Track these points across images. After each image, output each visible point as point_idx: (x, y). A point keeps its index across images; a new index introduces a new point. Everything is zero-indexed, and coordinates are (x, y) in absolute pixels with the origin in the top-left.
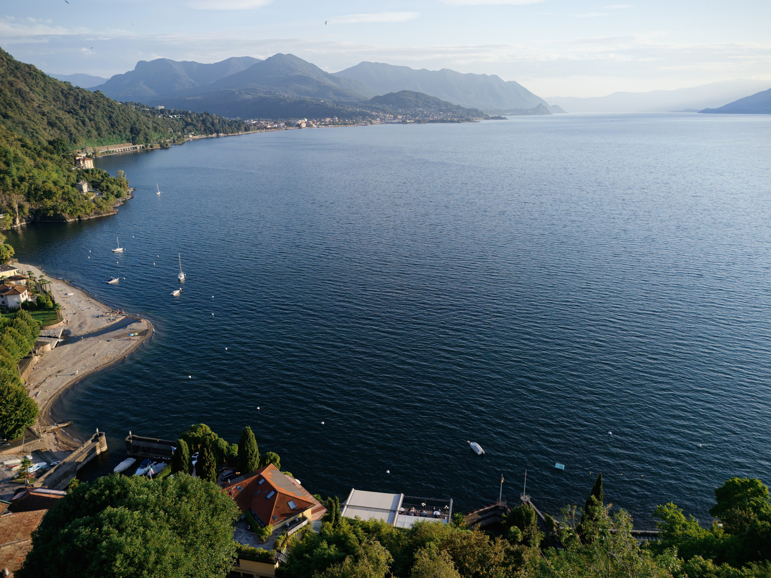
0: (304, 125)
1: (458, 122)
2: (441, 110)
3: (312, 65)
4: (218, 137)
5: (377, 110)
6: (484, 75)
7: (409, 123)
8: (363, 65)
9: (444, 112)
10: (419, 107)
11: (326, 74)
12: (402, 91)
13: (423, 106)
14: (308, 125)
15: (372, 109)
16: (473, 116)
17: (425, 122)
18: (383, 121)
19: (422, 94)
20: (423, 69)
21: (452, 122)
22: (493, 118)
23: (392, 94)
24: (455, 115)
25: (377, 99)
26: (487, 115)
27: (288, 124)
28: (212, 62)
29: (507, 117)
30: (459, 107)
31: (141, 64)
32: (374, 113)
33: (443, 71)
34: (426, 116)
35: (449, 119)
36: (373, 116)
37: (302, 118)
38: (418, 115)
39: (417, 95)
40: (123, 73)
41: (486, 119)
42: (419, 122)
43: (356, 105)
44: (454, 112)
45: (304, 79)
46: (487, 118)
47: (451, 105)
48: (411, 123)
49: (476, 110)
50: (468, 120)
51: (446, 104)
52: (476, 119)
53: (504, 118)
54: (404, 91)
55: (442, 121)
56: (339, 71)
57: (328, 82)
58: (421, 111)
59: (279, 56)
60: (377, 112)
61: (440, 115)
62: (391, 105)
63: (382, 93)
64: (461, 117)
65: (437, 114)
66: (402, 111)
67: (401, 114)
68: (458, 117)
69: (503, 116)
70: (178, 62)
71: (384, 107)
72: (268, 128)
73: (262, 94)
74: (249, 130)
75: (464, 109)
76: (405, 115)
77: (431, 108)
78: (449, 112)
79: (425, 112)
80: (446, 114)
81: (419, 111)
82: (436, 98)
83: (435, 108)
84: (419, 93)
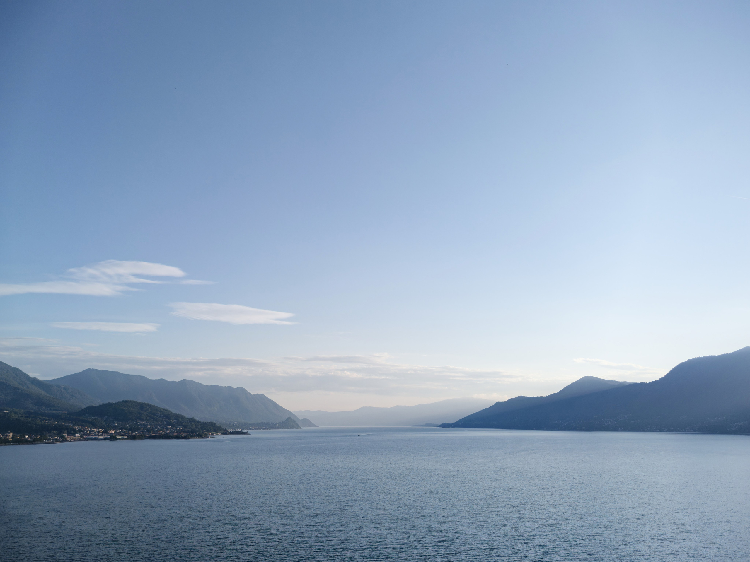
1: (185, 438)
2: (169, 424)
5: (84, 423)
6: (230, 387)
7: (120, 439)
8: (88, 372)
9: (173, 425)
10: (143, 420)
11: (35, 382)
12: (123, 401)
13: (148, 418)
15: (77, 422)
16: (208, 431)
17: (142, 437)
18: (85, 437)
19: (149, 405)
20: (161, 380)
21: (178, 437)
22: (232, 433)
23: (110, 404)
24: (186, 429)
25: (91, 410)
26: (226, 430)
29: (249, 431)
30: (192, 420)
32: (76, 428)
33: (184, 382)
34: (148, 430)
35: (175, 434)
38: (138, 429)
39: (142, 406)
41: (224, 434)
43: (56, 417)
44: (185, 426)
46: (226, 433)
47: (182, 417)
48: (123, 439)
49: (212, 424)
50: (200, 436)
51: (177, 416)
52: (212, 434)
53: (246, 433)
54: (126, 401)
55: (166, 437)
56: (56, 378)
57: (35, 390)
58: (144, 425)
60: (82, 426)
61: (167, 429)
62: (106, 417)
63: (97, 402)
64: (192, 432)
65: (163, 428)
66: (118, 424)
67: (114, 428)
68: (188, 432)
69: (244, 431)
71: (95, 419)
75: (198, 422)
76: (120, 429)
77: (157, 422)
78: (180, 425)
79: (149, 426)
80: (175, 428)
81: (141, 424)
82: (166, 410)
83: (162, 421)
84: (145, 404)
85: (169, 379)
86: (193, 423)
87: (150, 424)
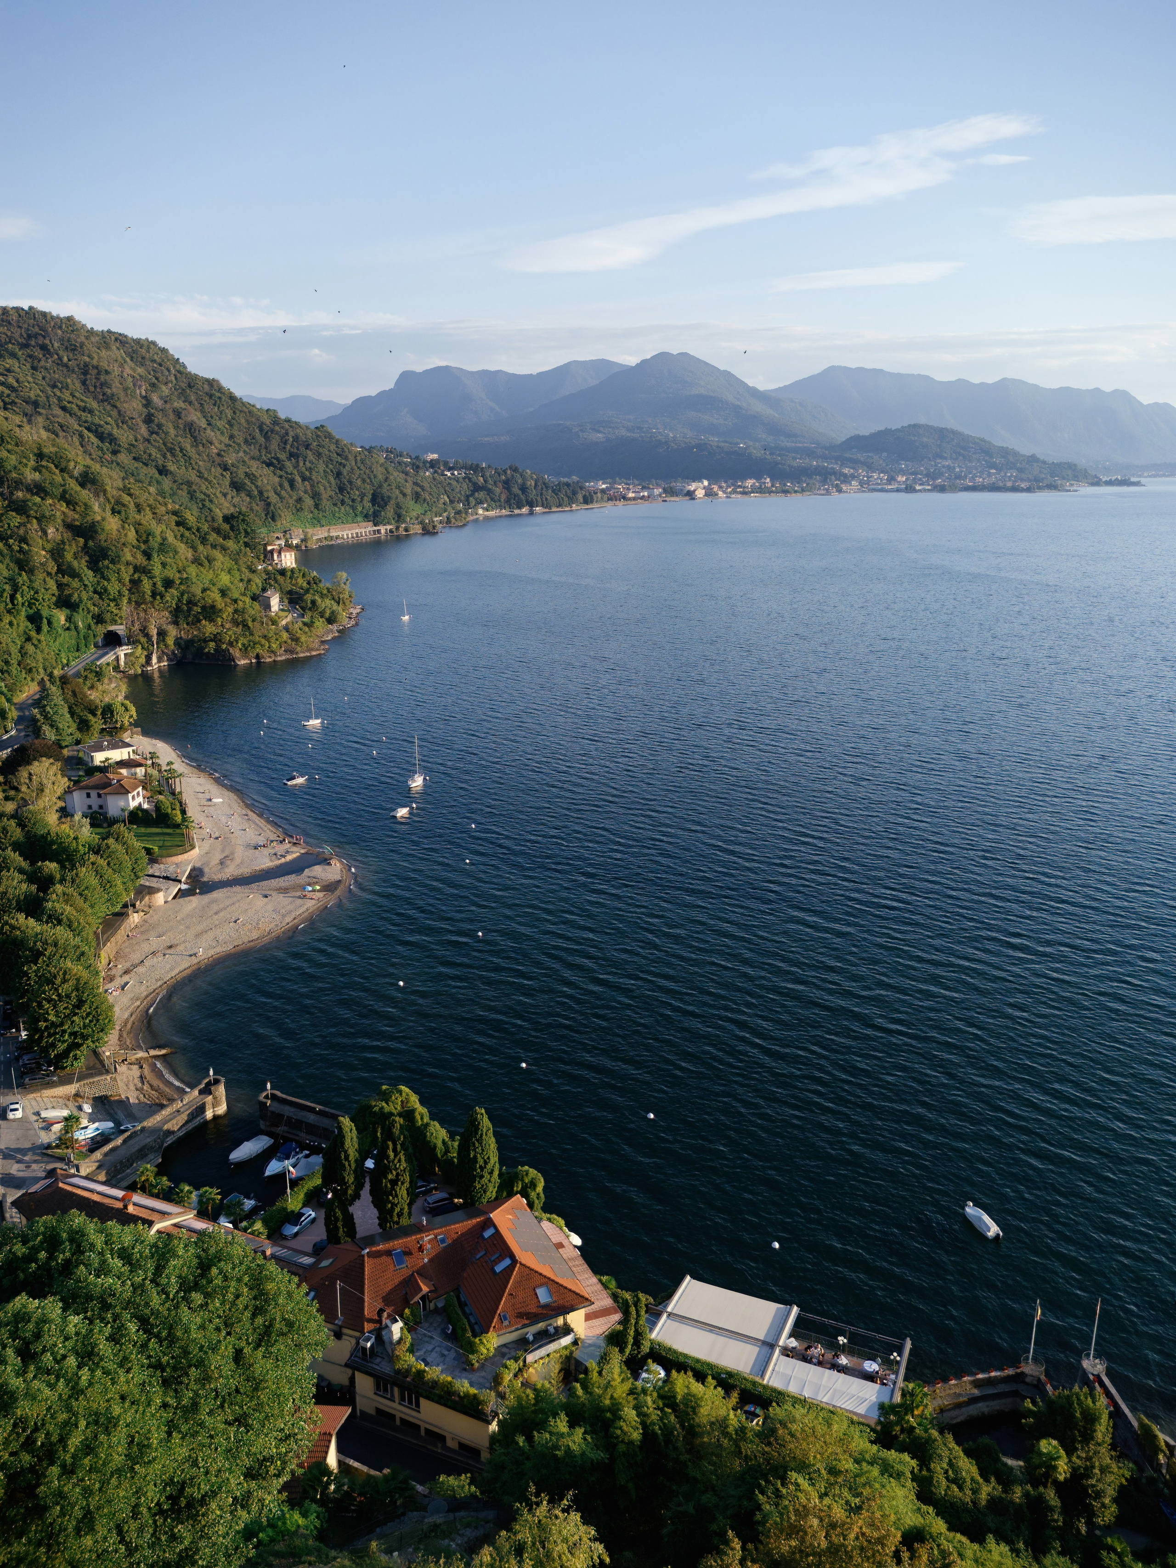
0: (700, 493)
1: (1029, 490)
2: (993, 466)
3: (728, 375)
4: (531, 513)
5: (854, 463)
6: (1097, 389)
7: (920, 491)
8: (832, 371)
9: (999, 469)
10: (946, 458)
11: (754, 392)
12: (910, 426)
13: (954, 456)
14: (709, 493)
15: (845, 461)
16: (1064, 478)
17: (954, 489)
18: (866, 486)
19: (953, 432)
20: (960, 381)
21: (1015, 489)
22: (1109, 483)
23: (887, 432)
24: (1024, 476)
25: (856, 442)
26: (1096, 477)
27: (670, 492)
28: (535, 370)
29: (1143, 480)
30: (1033, 459)
31: (406, 377)
32: (846, 471)
33: (1004, 383)
34: (958, 477)
35: (1009, 484)
36: (845, 475)
37: (698, 478)
38: (941, 475)
39: (943, 434)
40: (373, 393)
41: (1093, 484)
42: (942, 489)
43: (810, 453)
44: (1020, 470)
45: (709, 402)
46: (1097, 483)
47: (1015, 454)
48: (925, 490)
49: (1072, 467)
50: (1052, 487)
51: (1005, 452)
52: (1072, 485)
53: (1137, 484)
54: (915, 426)
55: (994, 488)
56: (781, 385)
57: (758, 407)
58: (949, 467)
59: (663, 357)
60: (853, 468)
61: (990, 475)
62: (885, 454)
63: (866, 429)
64: (1037, 480)
65: (982, 472)
66: (906, 466)
67: (902, 472)
68: (1029, 480)
69: (1133, 479)
70: (472, 373)
71: (869, 457)
72: (630, 499)
73: (623, 432)
74: (592, 502)
75: (1044, 462)
76: (912, 474)
77: (970, 461)
78: (1011, 468)
79: (957, 470)
80: (1002, 474)
81: (943, 467)
82: (983, 440)
83: (979, 460)
84: (947, 429)
85: (976, 379)
86: (1035, 464)
87: (960, 467)
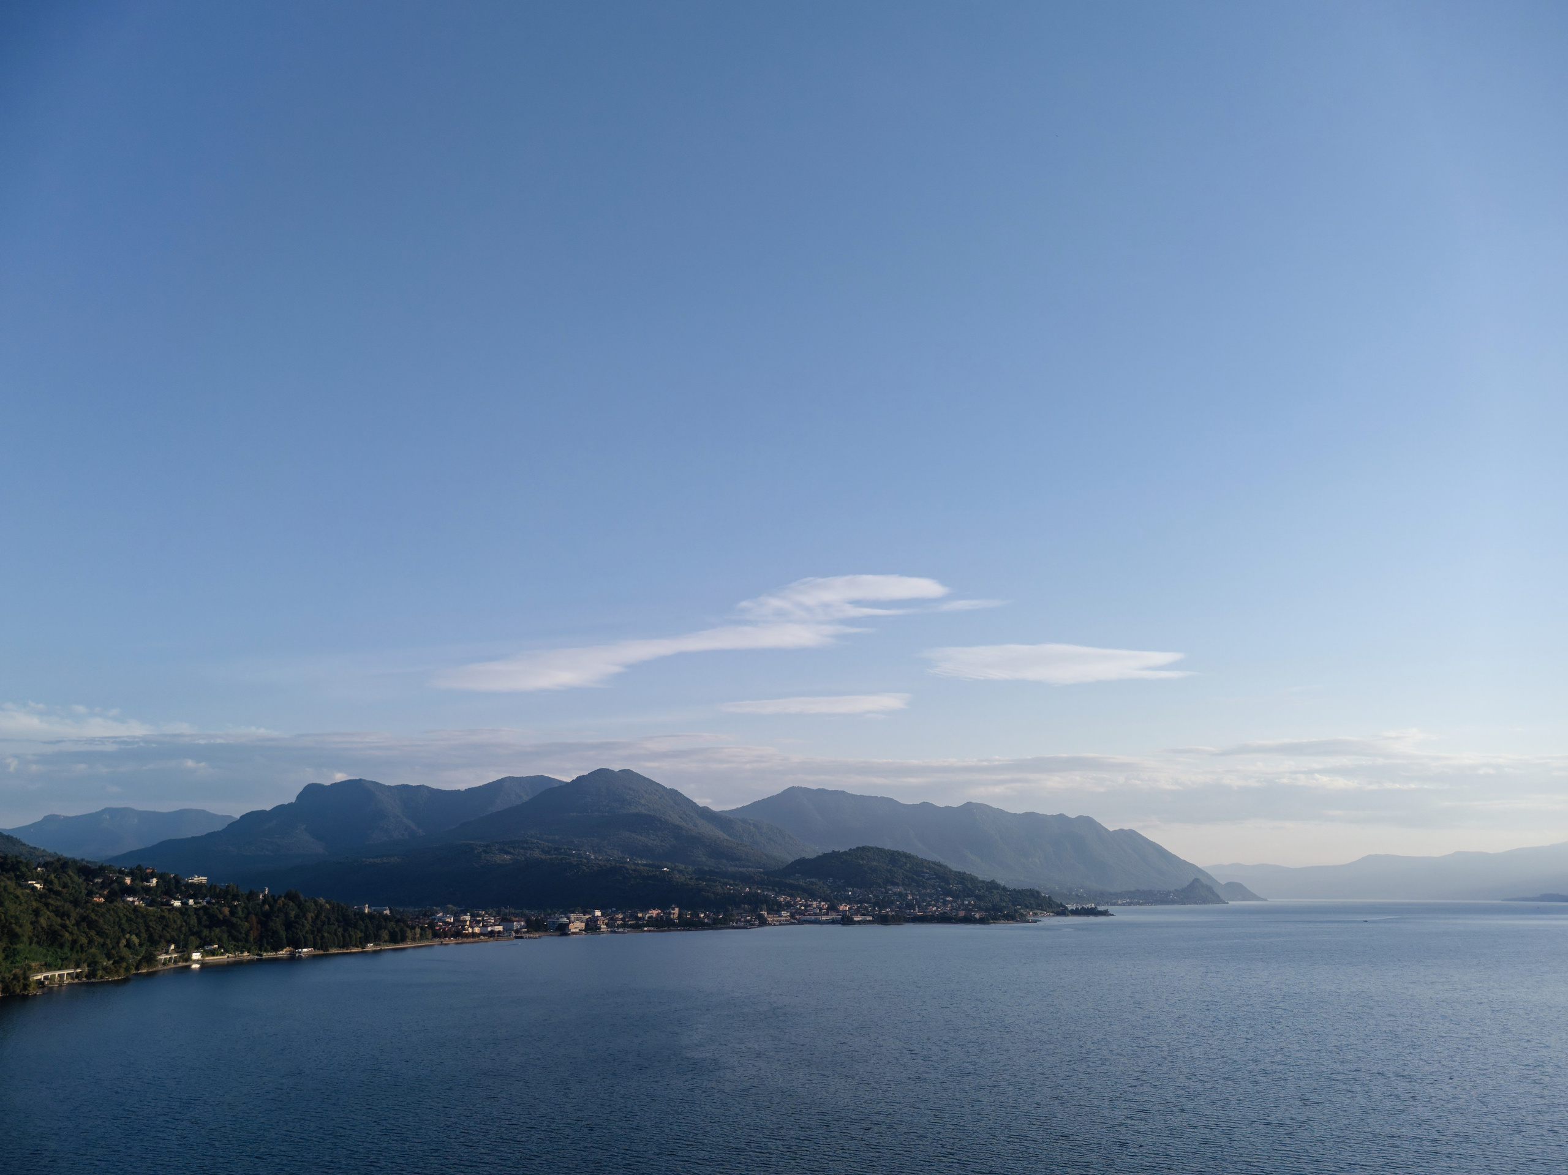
0: (577, 926)
1: (982, 921)
2: (948, 893)
3: (674, 793)
5: (793, 890)
6: (1062, 816)
7: (859, 922)
8: (792, 794)
9: (956, 897)
10: (896, 884)
11: (705, 813)
12: (858, 848)
13: (906, 881)
14: (591, 927)
15: (782, 888)
16: (1027, 907)
17: (898, 920)
18: (798, 918)
19: (907, 856)
20: (924, 804)
21: (968, 920)
22: (1076, 912)
23: (834, 855)
24: (982, 904)
25: (802, 866)
26: (1061, 905)
27: (535, 926)
28: (462, 787)
29: (1111, 909)
30: (992, 886)
31: (312, 792)
32: (781, 899)
33: (969, 808)
34: (910, 906)
35: (962, 914)
36: (779, 904)
37: (568, 910)
38: (890, 903)
39: (895, 858)
40: (268, 807)
41: (1058, 914)
42: (884, 920)
43: (747, 880)
44: (979, 898)
45: (648, 822)
46: (1063, 912)
47: (973, 879)
48: (864, 922)
49: (1034, 894)
50: (1011, 917)
51: (962, 878)
52: (1035, 914)
53: (1105, 913)
54: (864, 849)
55: (944, 919)
56: (740, 806)
57: (707, 830)
58: (900, 894)
59: (602, 774)
60: (791, 896)
61: (945, 903)
62: (831, 880)
63: (812, 850)
64: (995, 908)
65: (937, 900)
66: (854, 892)
67: (848, 900)
68: (987, 910)
69: (1101, 908)
70: (389, 787)
71: (812, 883)
72: (467, 936)
73: (537, 854)
75: (1005, 889)
76: (857, 903)
77: (925, 888)
78: (969, 896)
79: (910, 897)
80: (959, 902)
81: (895, 894)
82: (939, 865)
83: (934, 887)
84: (898, 853)
85: (940, 802)
86: (995, 891)
87: (912, 894)
